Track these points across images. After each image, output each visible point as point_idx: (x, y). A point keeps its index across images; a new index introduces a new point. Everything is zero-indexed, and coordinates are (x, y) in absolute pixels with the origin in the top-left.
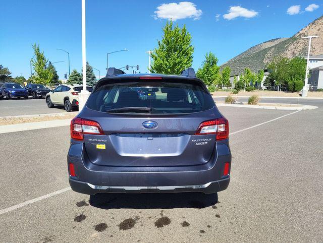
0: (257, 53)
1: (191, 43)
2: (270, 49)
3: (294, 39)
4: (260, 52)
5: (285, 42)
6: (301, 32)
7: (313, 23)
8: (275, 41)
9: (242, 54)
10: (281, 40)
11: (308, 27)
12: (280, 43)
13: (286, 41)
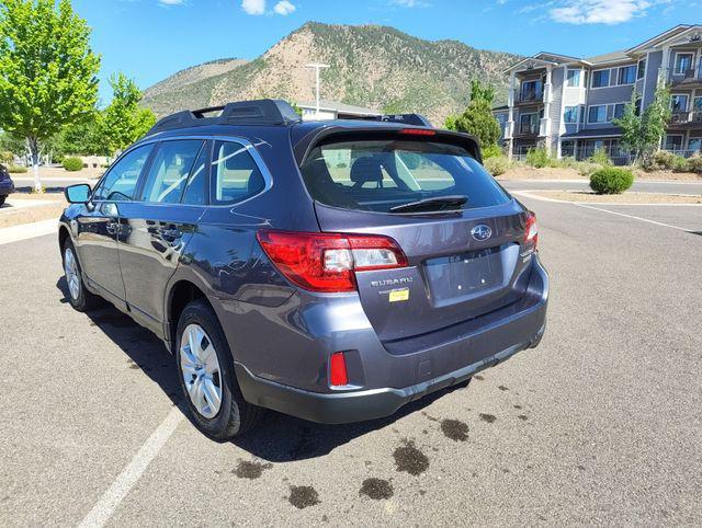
0: (194, 85)
1: (91, 43)
2: (219, 77)
3: (260, 64)
4: (200, 83)
5: (246, 68)
6: (272, 52)
7: (289, 39)
8: (228, 64)
9: (162, 83)
10: (239, 63)
11: (282, 45)
12: (237, 69)
13: (247, 66)
